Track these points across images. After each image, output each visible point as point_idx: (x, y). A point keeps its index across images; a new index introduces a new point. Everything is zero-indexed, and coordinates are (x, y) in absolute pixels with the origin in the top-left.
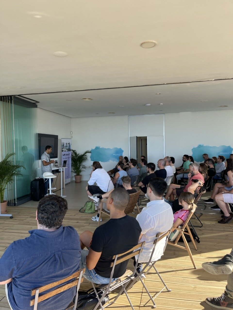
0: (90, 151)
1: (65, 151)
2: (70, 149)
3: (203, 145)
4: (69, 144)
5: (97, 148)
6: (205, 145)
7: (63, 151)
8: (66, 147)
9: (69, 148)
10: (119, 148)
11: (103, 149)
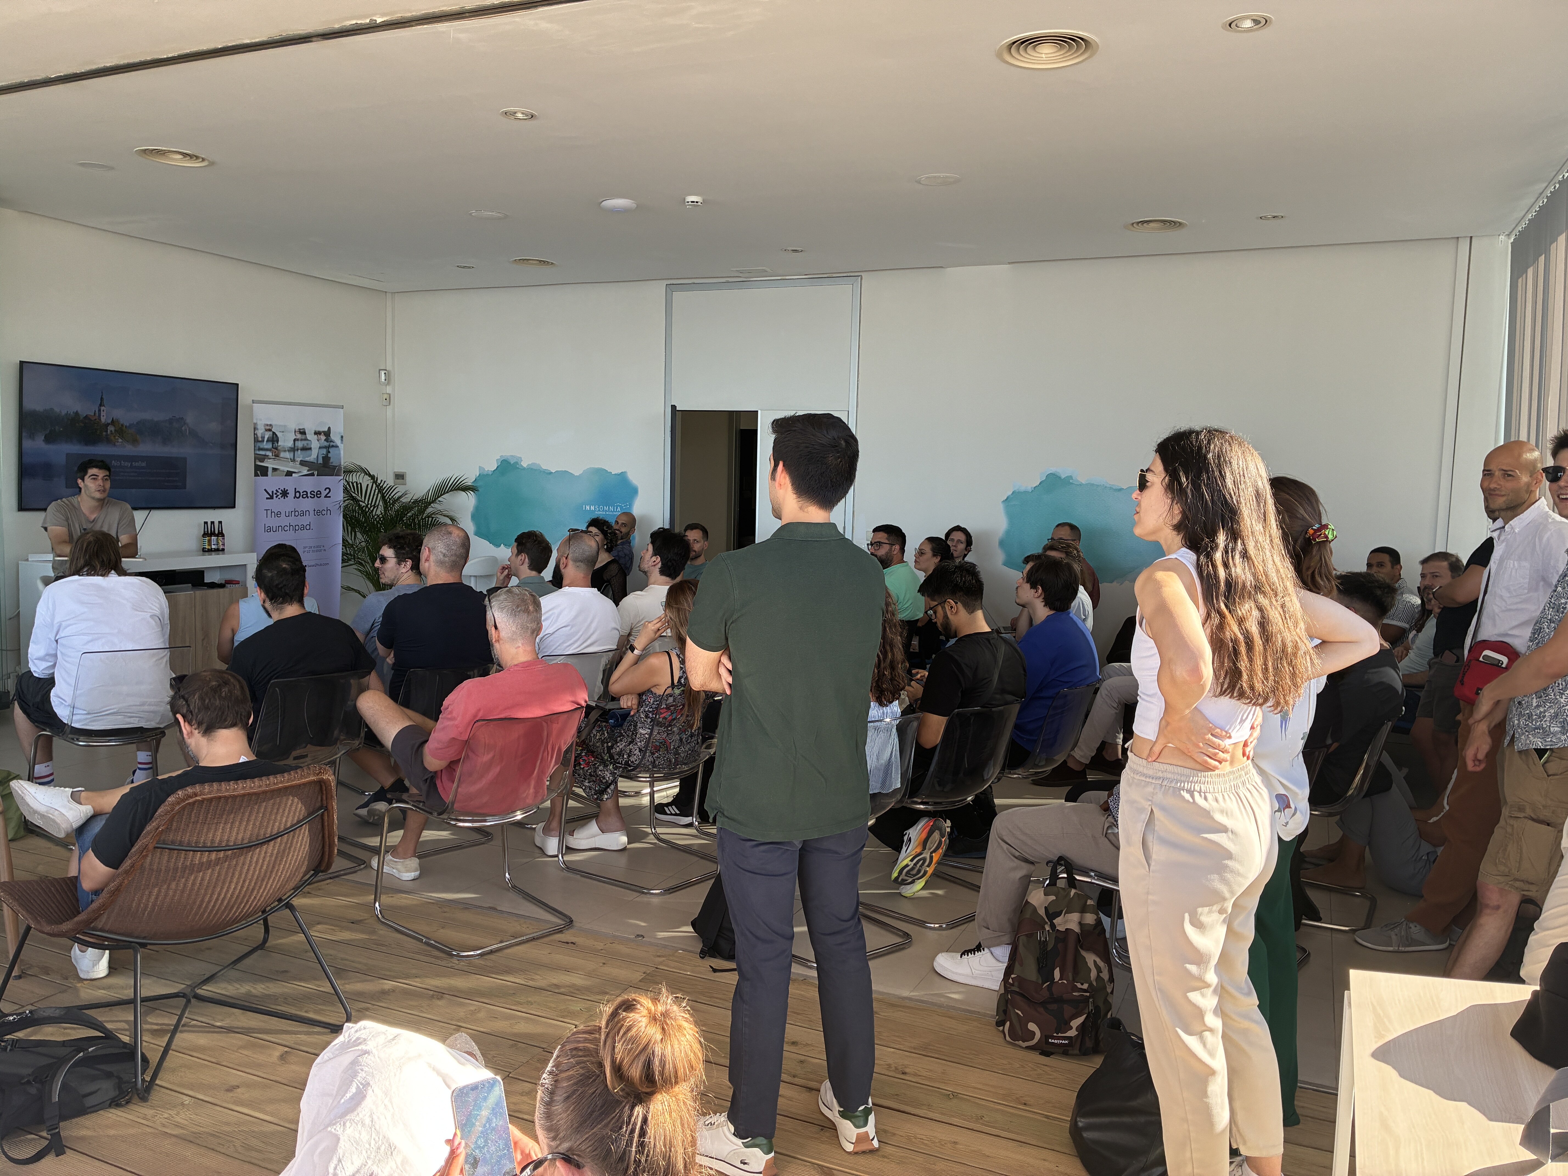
0: (469, 482)
1: (289, 474)
2: (333, 461)
3: (1071, 477)
5: (506, 466)
6: (1082, 478)
7: (270, 471)
8: (293, 450)
10: (614, 469)
11: (535, 472)
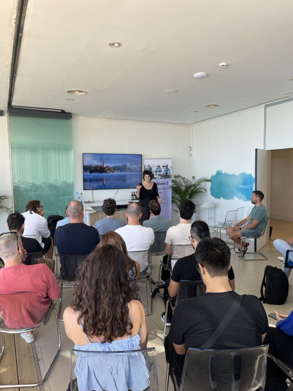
0: (209, 179)
2: (169, 174)
4: (167, 166)
5: (219, 173)
9: (166, 174)
10: (248, 173)
11: (226, 175)
